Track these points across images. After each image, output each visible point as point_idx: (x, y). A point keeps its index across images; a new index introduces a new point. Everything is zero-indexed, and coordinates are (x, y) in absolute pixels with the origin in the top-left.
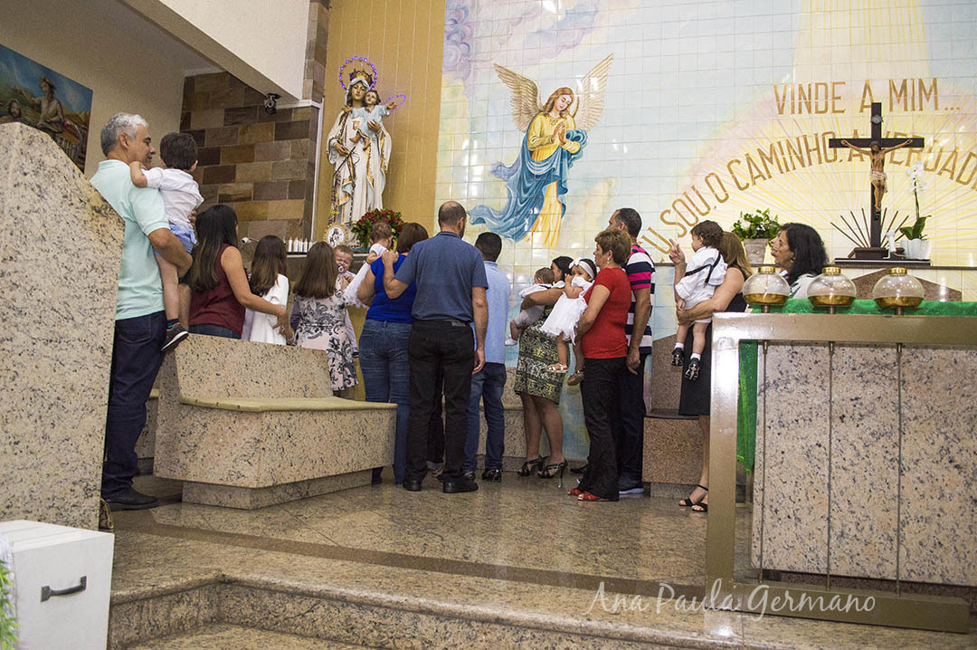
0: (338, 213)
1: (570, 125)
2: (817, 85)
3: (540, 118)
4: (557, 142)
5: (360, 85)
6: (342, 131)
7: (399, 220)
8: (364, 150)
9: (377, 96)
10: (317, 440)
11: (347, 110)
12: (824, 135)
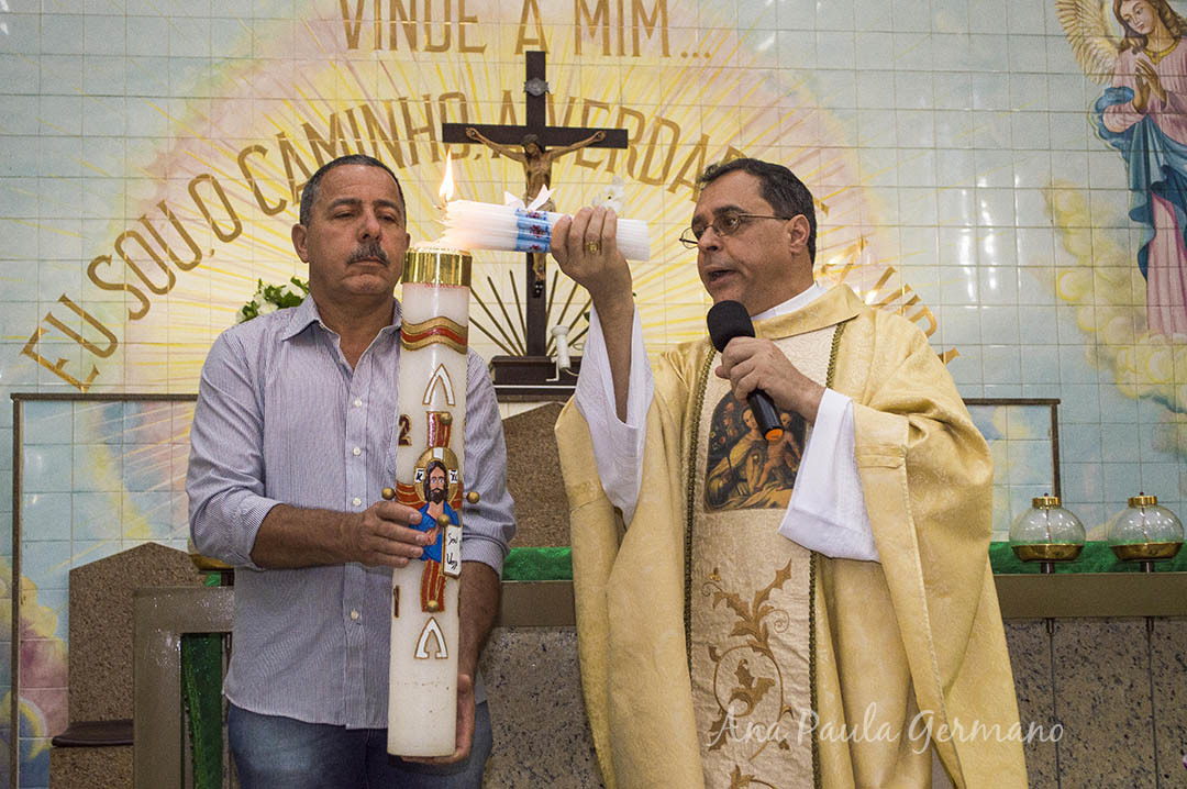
12: (443, 98)
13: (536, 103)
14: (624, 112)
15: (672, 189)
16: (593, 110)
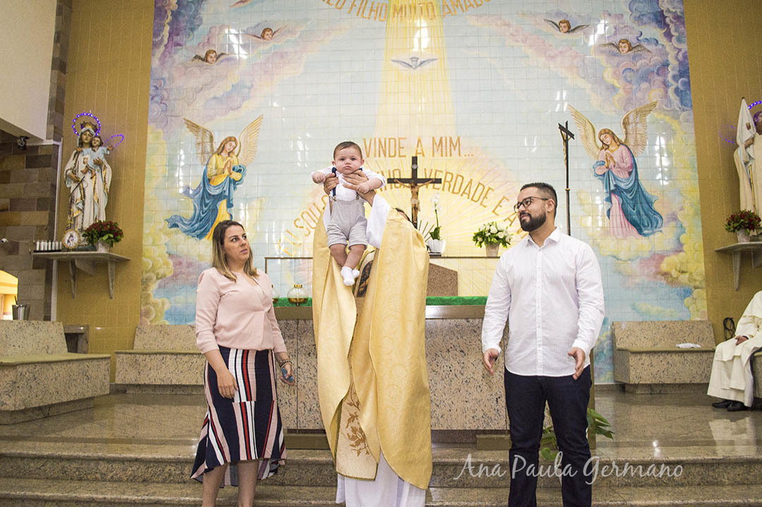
0: (73, 223)
1: (235, 161)
2: (389, 139)
3: (214, 158)
4: (227, 172)
5: (88, 133)
6: (75, 164)
7: (116, 227)
8: (92, 178)
9: (101, 140)
10: (54, 380)
11: (79, 150)
12: (394, 171)
13: (414, 172)
14: (447, 173)
15: (462, 195)
16: (438, 173)
